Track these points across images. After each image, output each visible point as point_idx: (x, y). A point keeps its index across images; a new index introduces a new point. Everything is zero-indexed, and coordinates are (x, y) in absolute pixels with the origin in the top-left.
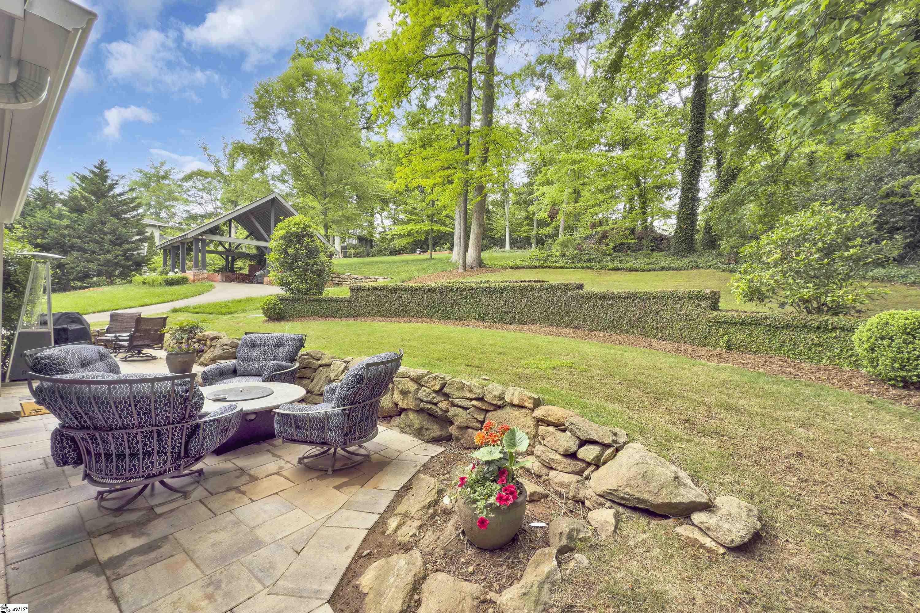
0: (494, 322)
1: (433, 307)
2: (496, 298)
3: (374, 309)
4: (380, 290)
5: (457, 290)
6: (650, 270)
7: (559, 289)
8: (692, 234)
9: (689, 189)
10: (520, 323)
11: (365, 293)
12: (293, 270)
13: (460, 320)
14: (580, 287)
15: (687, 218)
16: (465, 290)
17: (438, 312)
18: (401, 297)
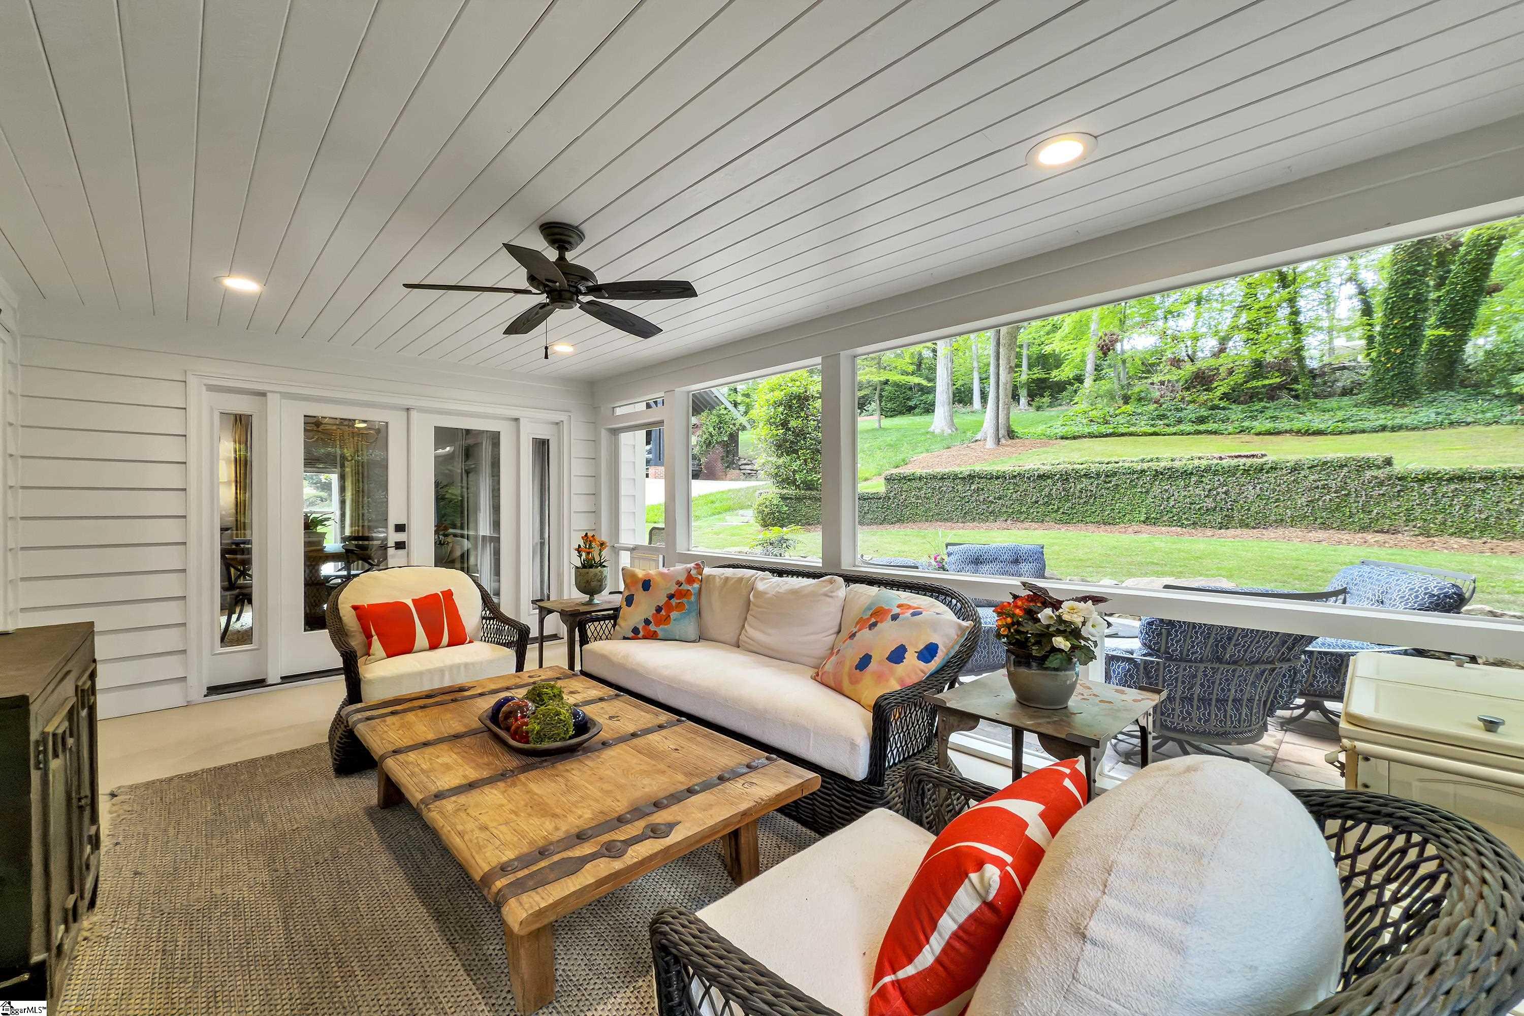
0: (1182, 526)
1: (1046, 504)
2: (1186, 487)
3: (930, 509)
4: (942, 478)
5: (1098, 475)
6: (1353, 432)
7: (1342, 466)
8: (1413, 364)
9: (1409, 282)
10: (1244, 524)
11: (915, 484)
12: (796, 452)
13: (1104, 524)
14: (1388, 462)
15: (1404, 334)
16: (1115, 474)
17: (1056, 511)
18: (983, 490)
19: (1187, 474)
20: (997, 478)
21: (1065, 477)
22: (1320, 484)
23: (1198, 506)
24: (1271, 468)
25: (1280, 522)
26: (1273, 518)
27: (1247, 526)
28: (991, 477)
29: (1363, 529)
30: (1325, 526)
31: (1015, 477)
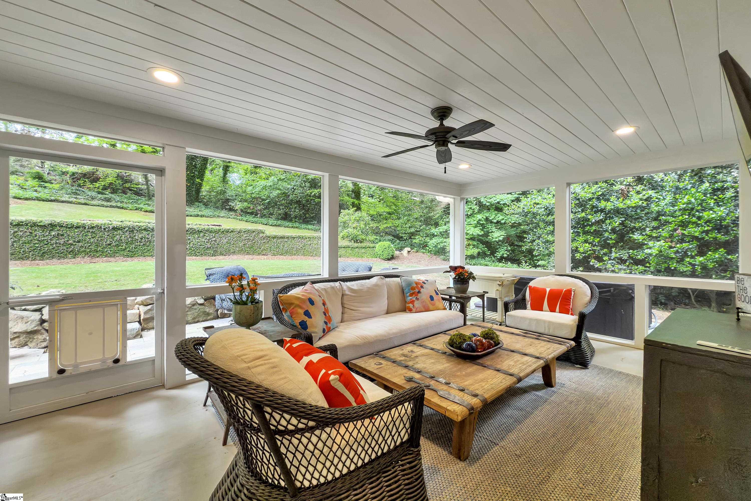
2: (198, 237)
17: (124, 250)
18: (62, 235)
19: (199, 232)
20: (77, 227)
21: (132, 230)
22: (247, 238)
23: (203, 247)
24: (232, 231)
25: (234, 253)
26: (232, 251)
27: (222, 255)
28: (71, 227)
29: (259, 254)
30: (248, 253)
31: (93, 228)
